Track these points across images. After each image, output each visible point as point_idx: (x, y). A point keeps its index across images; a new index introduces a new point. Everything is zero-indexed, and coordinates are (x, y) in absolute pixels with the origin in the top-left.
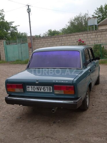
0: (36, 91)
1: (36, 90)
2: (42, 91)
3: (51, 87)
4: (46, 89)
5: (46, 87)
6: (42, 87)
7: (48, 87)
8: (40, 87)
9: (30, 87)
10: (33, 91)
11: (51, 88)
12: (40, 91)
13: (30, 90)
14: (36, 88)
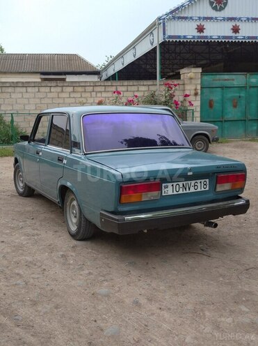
0: (181, 192)
1: (181, 189)
2: (192, 190)
3: (207, 180)
4: (199, 185)
5: (198, 181)
6: (193, 182)
7: (203, 181)
8: (189, 182)
9: (170, 185)
10: (175, 193)
11: (208, 183)
12: (188, 191)
13: (170, 193)
14: (181, 186)
